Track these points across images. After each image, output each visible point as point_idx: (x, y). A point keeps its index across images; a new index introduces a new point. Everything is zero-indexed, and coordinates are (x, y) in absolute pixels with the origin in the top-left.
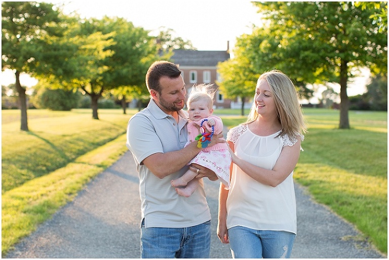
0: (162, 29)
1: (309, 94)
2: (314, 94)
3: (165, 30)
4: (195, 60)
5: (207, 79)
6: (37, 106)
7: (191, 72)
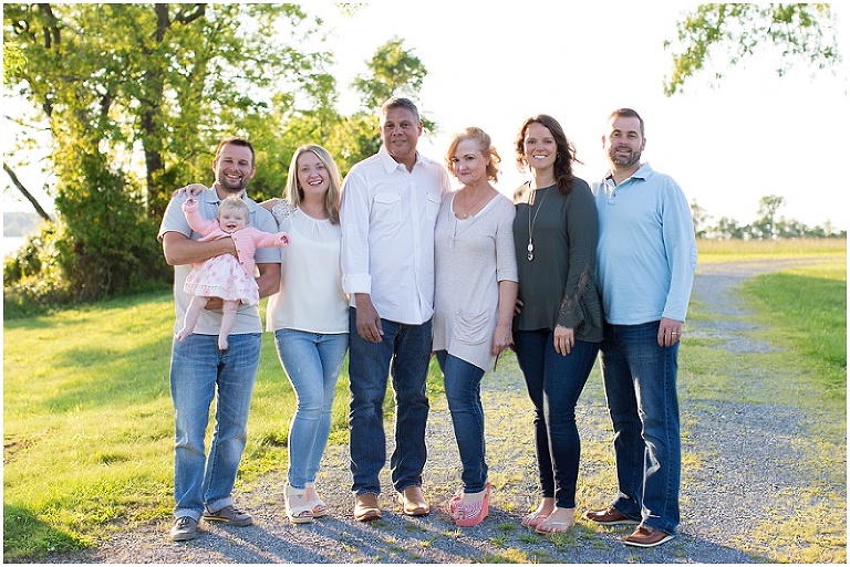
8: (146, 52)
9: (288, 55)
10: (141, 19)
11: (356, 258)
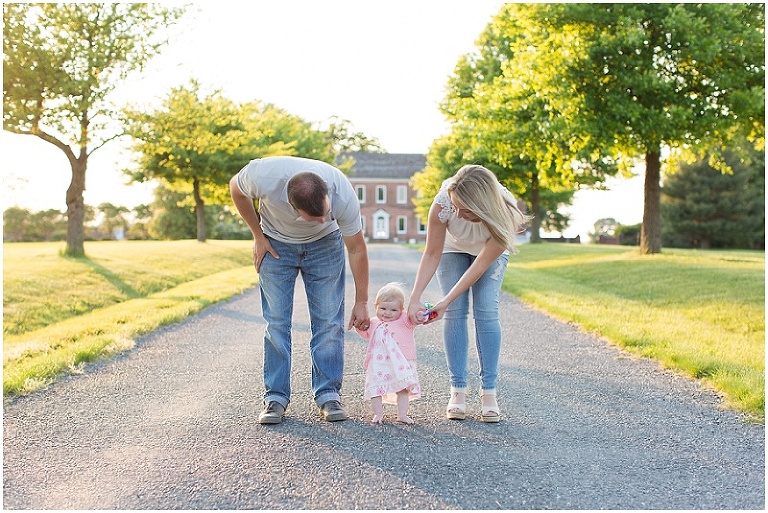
0: (333, 121)
1: (562, 223)
2: (569, 222)
3: (338, 123)
4: (384, 169)
5: (402, 198)
6: (153, 234)
7: (378, 187)
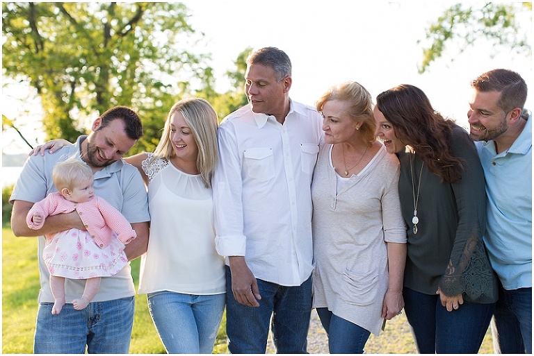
8: (97, 54)
9: (185, 55)
10: (94, 35)
11: (229, 219)
